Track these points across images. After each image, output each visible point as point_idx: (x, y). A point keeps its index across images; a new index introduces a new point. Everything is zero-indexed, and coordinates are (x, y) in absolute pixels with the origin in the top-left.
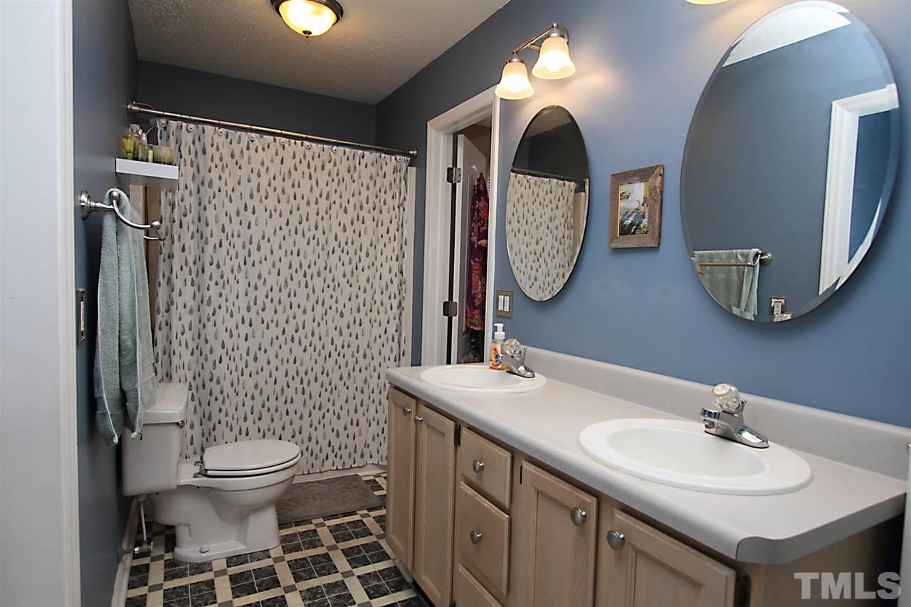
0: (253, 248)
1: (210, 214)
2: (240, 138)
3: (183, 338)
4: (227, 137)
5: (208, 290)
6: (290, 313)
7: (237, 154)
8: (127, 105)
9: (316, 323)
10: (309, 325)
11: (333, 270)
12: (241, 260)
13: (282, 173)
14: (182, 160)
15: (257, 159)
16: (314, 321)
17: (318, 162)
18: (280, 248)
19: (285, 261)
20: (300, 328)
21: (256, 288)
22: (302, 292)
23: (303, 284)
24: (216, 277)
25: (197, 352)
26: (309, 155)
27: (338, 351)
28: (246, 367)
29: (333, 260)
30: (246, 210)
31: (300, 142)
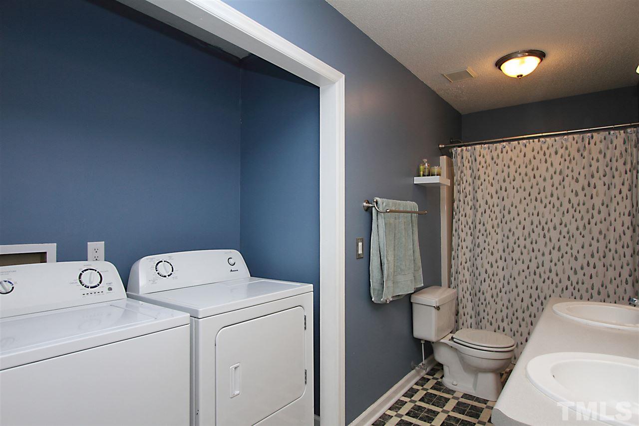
0: (506, 212)
1: (479, 195)
2: (496, 148)
3: (466, 266)
4: (489, 149)
5: (478, 238)
6: (533, 255)
7: (495, 157)
8: (439, 145)
9: (553, 263)
10: (547, 265)
11: (568, 225)
12: (499, 220)
13: (525, 163)
14: (465, 167)
15: (507, 158)
16: (551, 261)
17: (552, 150)
18: (525, 211)
19: (528, 220)
20: (540, 265)
21: (508, 238)
22: (541, 241)
23: (542, 235)
24: (483, 231)
25: (472, 274)
26: (545, 147)
27: (573, 286)
28: (503, 287)
29: (567, 218)
30: (501, 190)
31: (537, 140)
